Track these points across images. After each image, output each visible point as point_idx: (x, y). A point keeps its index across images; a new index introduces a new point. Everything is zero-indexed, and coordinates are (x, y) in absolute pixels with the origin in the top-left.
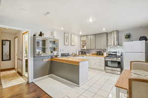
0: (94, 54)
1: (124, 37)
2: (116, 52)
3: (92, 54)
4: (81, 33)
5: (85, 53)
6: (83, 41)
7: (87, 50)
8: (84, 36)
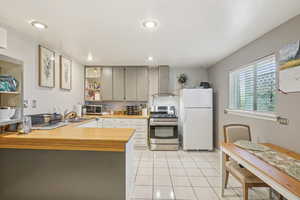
0: (120, 113)
1: (177, 80)
2: (165, 108)
3: (115, 113)
4: (90, 59)
5: (98, 110)
6: (90, 80)
7: (103, 102)
8: (95, 67)
